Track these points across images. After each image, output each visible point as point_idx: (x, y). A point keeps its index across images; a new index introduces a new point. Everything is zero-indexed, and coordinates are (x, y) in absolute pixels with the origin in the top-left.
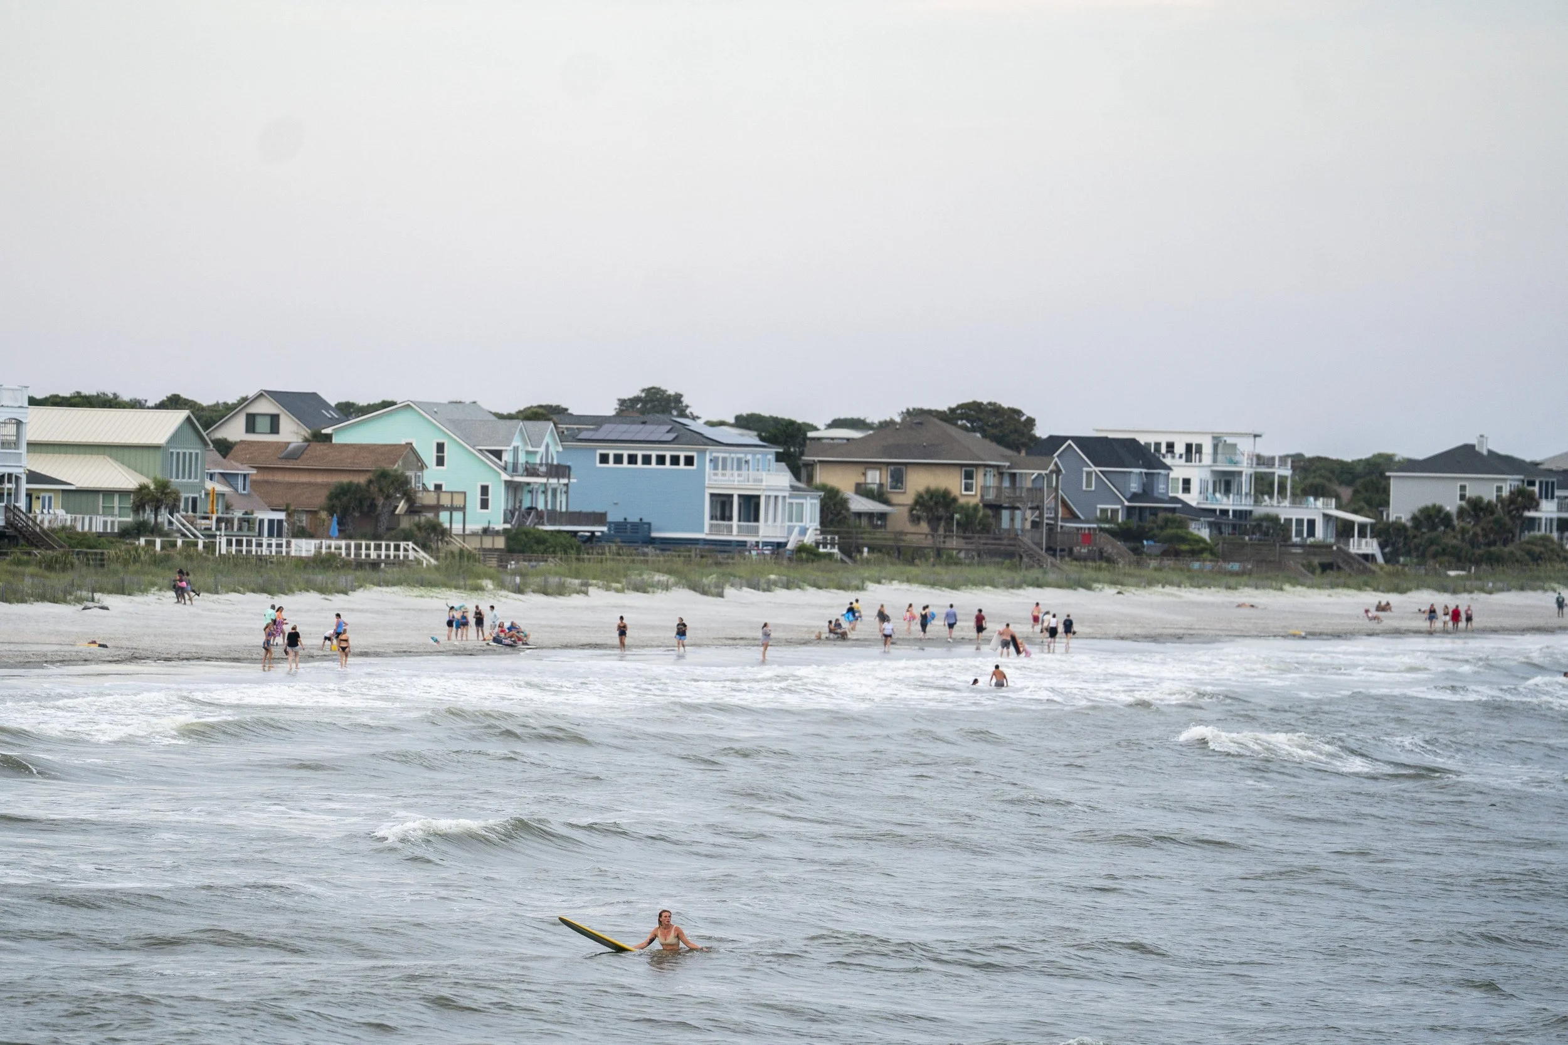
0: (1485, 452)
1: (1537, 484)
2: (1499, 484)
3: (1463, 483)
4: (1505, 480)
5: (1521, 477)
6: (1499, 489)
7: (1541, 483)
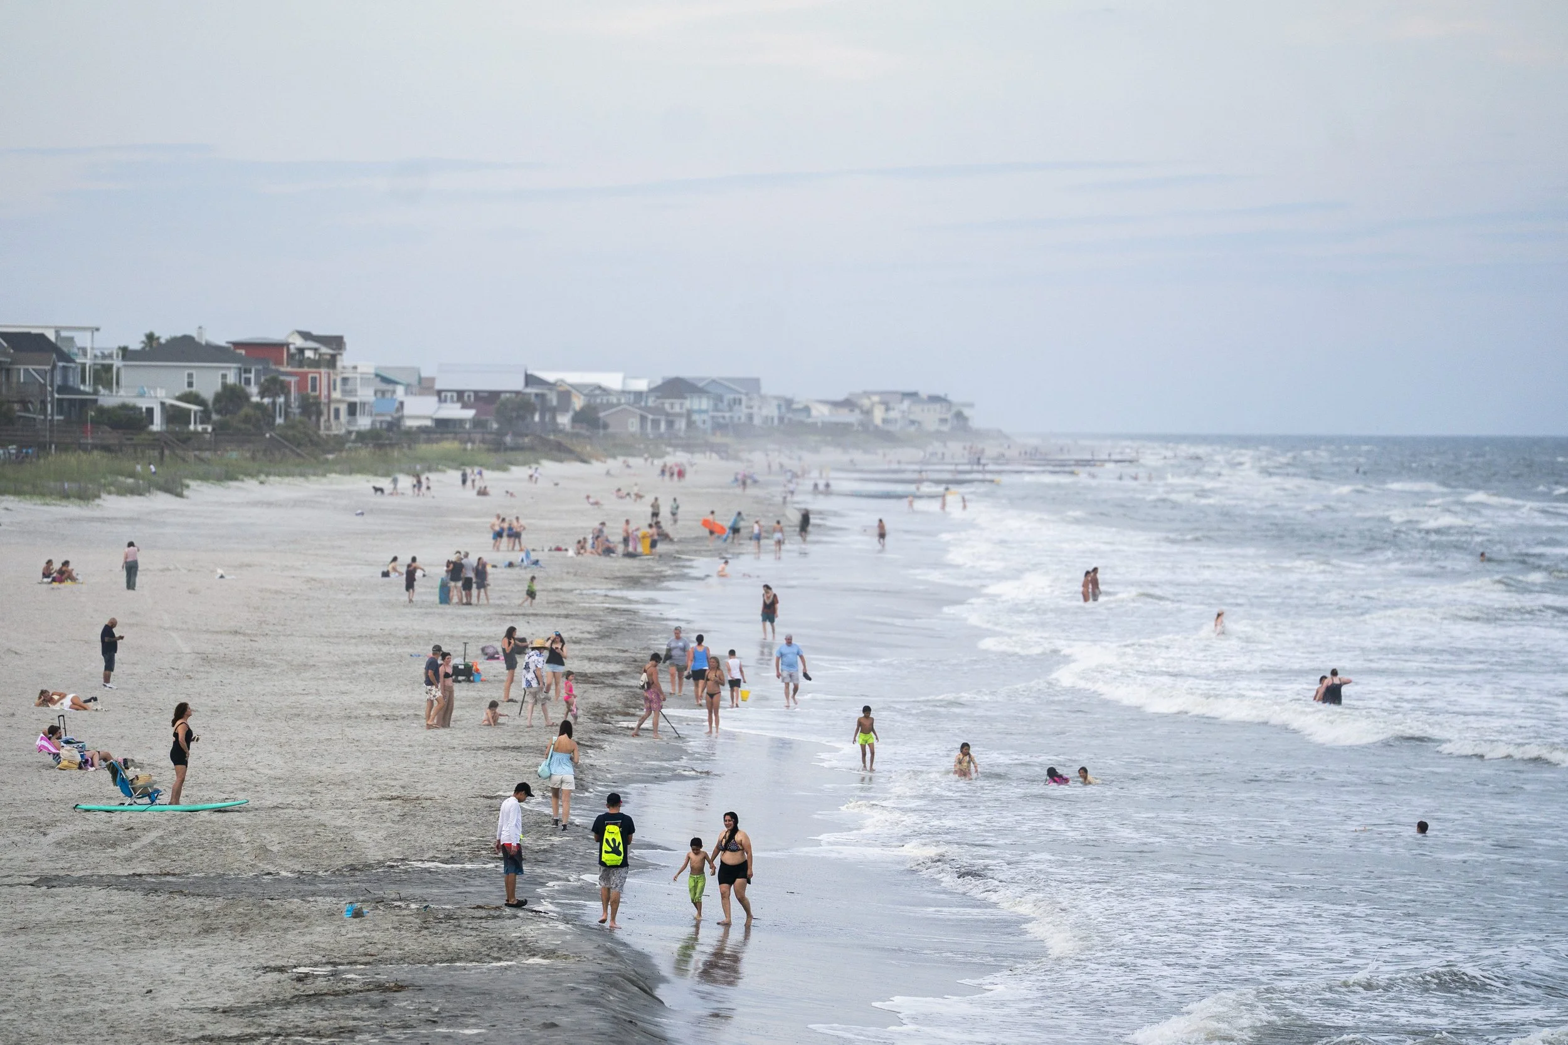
0: (203, 343)
1: (253, 371)
2: (224, 372)
3: (190, 371)
4: (229, 368)
5: (239, 365)
6: (224, 376)
7: (256, 370)
